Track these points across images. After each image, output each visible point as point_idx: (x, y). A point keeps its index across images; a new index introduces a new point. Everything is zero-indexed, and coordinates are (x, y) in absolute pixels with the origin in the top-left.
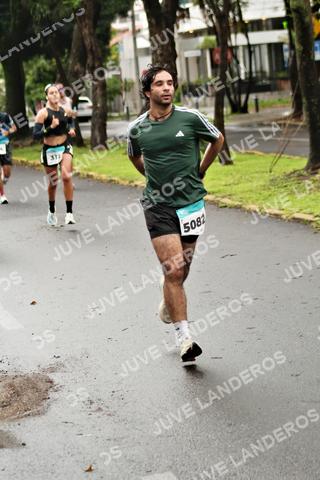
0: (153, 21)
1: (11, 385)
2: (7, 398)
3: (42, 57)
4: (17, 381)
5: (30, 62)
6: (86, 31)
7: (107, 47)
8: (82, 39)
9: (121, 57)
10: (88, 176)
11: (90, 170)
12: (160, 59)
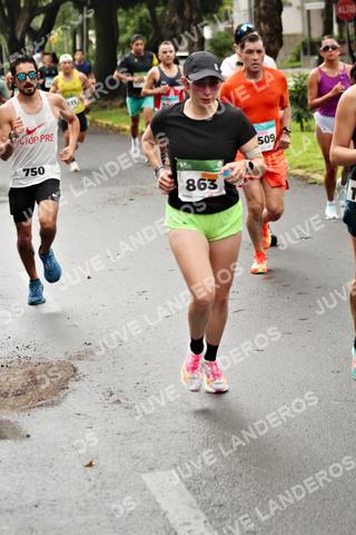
2: (23, 386)
4: (38, 368)
12: (263, 12)
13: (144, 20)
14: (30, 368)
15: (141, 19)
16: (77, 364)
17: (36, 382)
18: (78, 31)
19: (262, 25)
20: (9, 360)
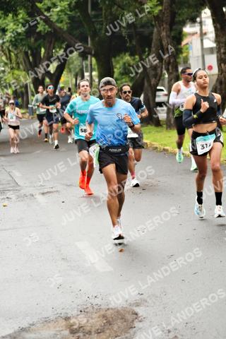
0: (218, 26)
1: (104, 316)
2: (101, 326)
3: (127, 54)
4: (109, 313)
5: (118, 58)
6: (164, 34)
7: (179, 47)
8: (161, 40)
9: (191, 55)
10: (164, 149)
11: (166, 145)
12: (223, 56)
13: (127, 65)
14: (102, 313)
15: (124, 64)
16: (137, 310)
17: (109, 323)
18: (79, 74)
19: (222, 65)
20: (85, 307)
